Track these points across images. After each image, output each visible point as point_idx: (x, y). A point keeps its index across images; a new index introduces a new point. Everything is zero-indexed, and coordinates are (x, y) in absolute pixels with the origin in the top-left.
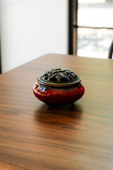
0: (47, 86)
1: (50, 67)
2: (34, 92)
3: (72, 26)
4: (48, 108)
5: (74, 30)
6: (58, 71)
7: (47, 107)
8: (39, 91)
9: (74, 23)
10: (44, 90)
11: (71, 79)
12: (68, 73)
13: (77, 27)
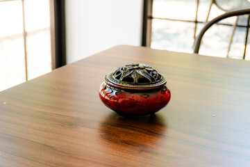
0: (119, 88)
1: (124, 62)
2: (101, 96)
3: (146, 17)
4: (120, 119)
5: (148, 21)
6: (135, 68)
7: (118, 117)
8: (107, 94)
9: (149, 14)
10: (114, 94)
11: (153, 80)
12: (149, 71)
13: (151, 18)
